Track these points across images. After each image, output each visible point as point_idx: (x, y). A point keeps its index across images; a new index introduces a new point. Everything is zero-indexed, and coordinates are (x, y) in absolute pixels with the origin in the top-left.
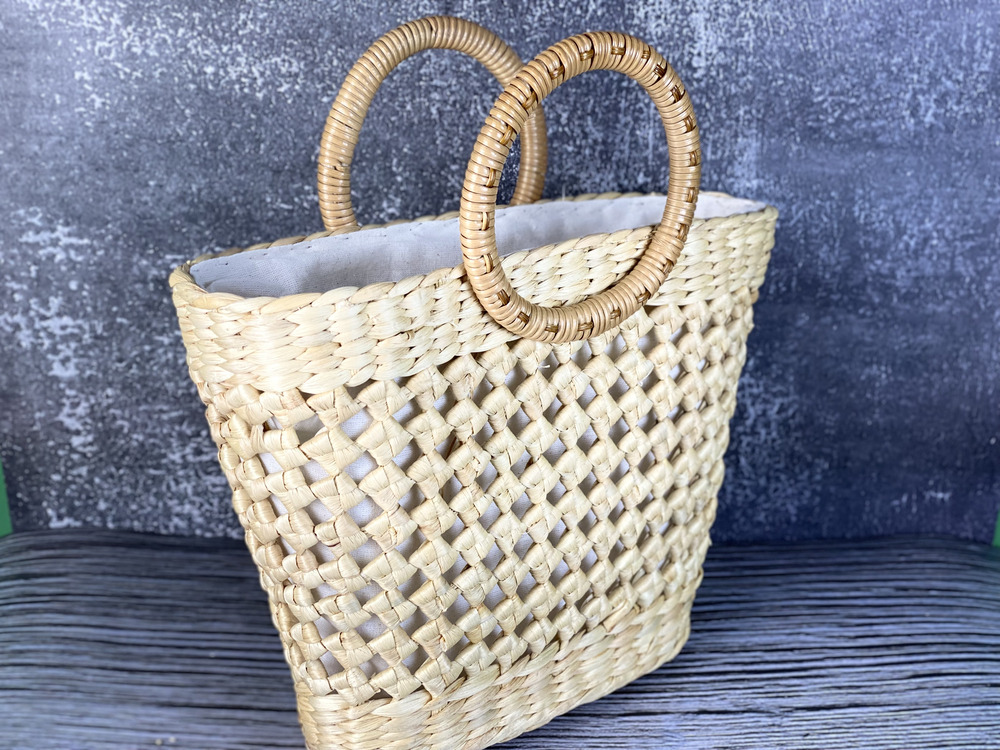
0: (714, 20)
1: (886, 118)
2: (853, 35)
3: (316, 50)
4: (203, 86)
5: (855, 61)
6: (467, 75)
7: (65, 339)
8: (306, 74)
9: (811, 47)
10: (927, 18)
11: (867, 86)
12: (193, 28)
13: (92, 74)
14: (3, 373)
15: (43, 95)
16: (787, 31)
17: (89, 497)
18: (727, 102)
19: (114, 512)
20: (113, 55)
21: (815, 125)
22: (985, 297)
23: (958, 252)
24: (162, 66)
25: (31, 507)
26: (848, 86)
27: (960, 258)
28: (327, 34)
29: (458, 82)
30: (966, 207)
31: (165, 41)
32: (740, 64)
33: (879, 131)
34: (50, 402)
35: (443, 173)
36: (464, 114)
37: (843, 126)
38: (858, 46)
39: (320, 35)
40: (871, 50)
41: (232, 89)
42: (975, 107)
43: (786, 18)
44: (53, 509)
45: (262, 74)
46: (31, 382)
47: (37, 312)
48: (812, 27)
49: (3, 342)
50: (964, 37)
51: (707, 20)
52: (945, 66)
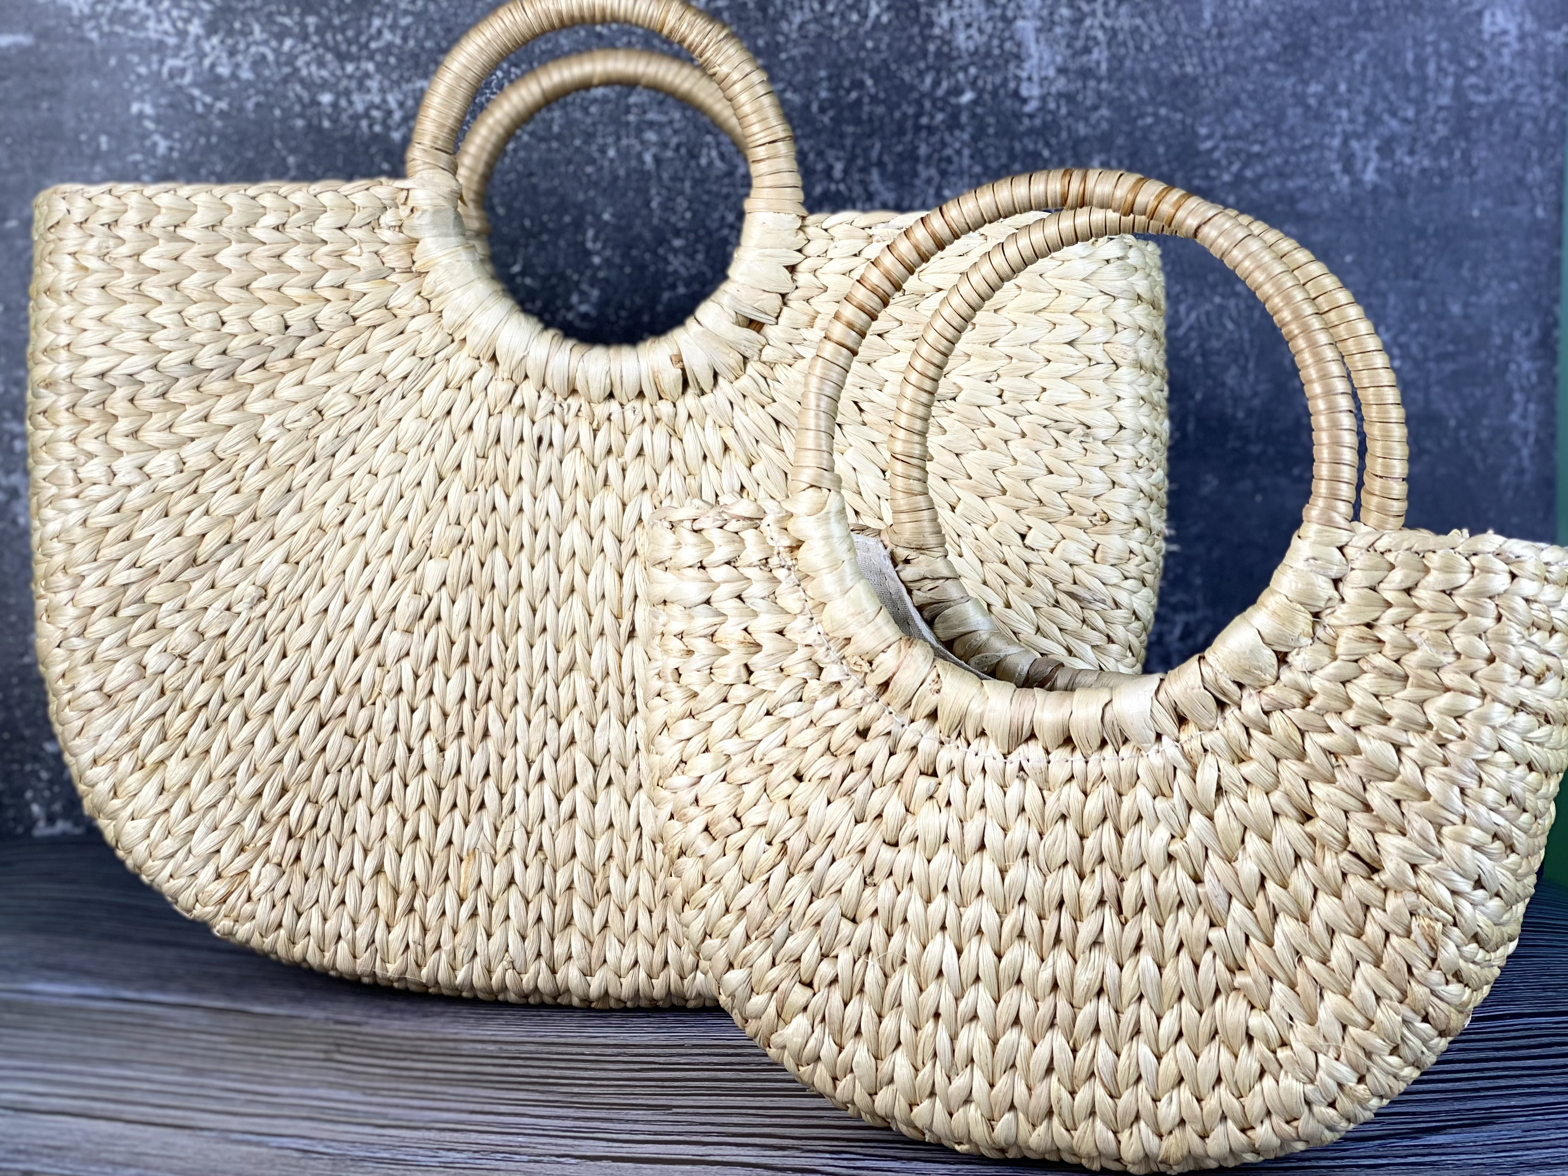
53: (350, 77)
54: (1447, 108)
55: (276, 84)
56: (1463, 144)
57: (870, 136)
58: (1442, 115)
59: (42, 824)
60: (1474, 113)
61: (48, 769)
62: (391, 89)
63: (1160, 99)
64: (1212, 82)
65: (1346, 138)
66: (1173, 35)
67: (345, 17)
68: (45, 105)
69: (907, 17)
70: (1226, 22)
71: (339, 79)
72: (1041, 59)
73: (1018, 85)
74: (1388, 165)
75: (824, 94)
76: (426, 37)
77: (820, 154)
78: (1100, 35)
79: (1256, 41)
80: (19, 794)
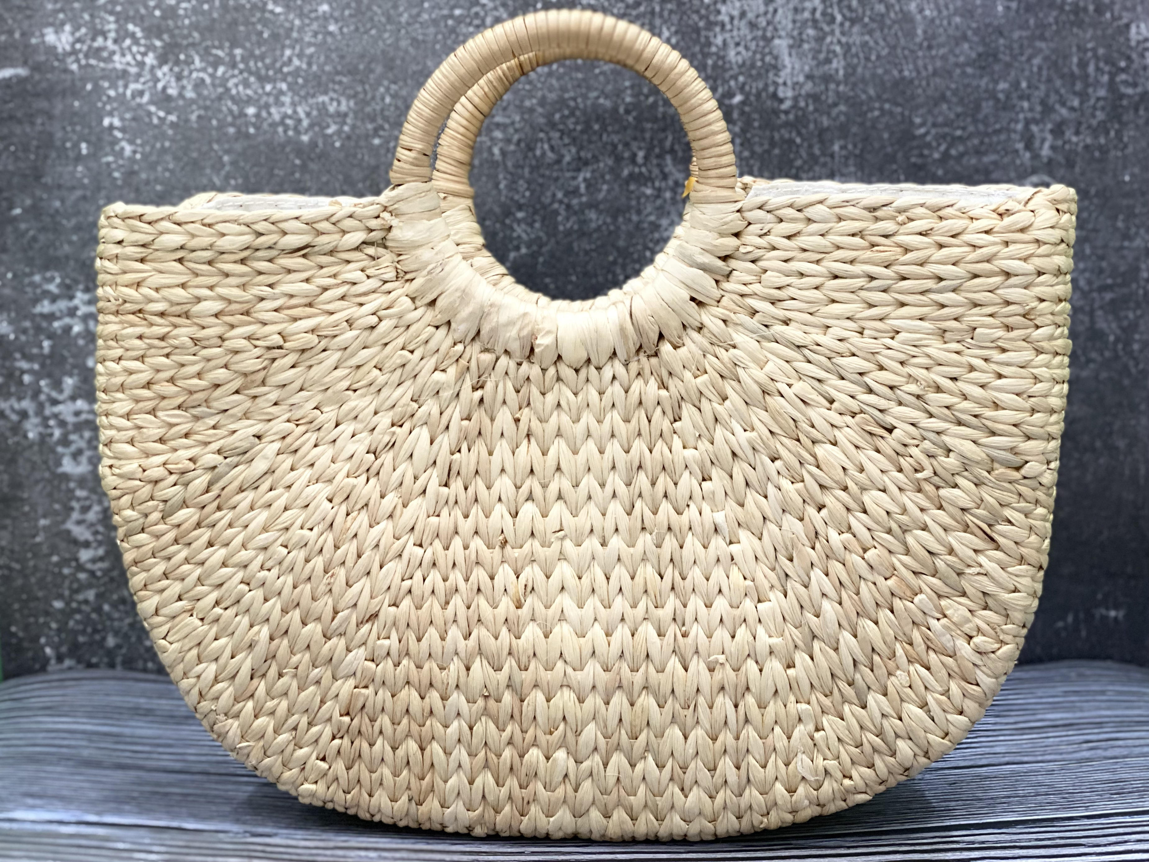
0: (800, 46)
1: (998, 152)
2: (952, 59)
3: (367, 87)
4: (243, 129)
5: (957, 89)
6: (532, 110)
7: (78, 428)
8: (356, 113)
9: (906, 73)
10: (1032, 38)
11: (973, 116)
12: (233, 65)
13: (122, 119)
14: (5, 471)
15: (68, 145)
16: (879, 57)
17: (95, 631)
18: (820, 135)
19: (124, 651)
20: (146, 98)
21: (919, 161)
22: (1135, 359)
23: (1097, 305)
24: (199, 108)
25: (26, 644)
26: (952, 116)
27: (1099, 313)
28: (379, 69)
29: (522, 119)
30: (1100, 252)
31: (203, 80)
32: (831, 94)
33: (991, 167)
34: (57, 506)
35: (508, 221)
36: (530, 154)
37: (952, 162)
38: (958, 71)
39: (372, 71)
40: (973, 76)
41: (276, 132)
42: (1096, 137)
43: (877, 43)
44: (52, 647)
45: (308, 115)
46: (37, 482)
47: (48, 395)
48: (906, 52)
49: (8, 434)
50: (1075, 60)
51: (791, 47)
52: (1057, 92)
53: (268, 94)
54: (1104, 99)
55: (212, 101)
56: (1116, 126)
57: (664, 130)
58: (1101, 103)
59: (53, 662)
60: (1125, 102)
61: (57, 621)
62: (300, 103)
63: (885, 96)
64: (924, 83)
65: (1028, 123)
66: (893, 48)
67: (263, 49)
68: (39, 121)
69: (691, 39)
70: (934, 37)
71: (260, 96)
72: (793, 68)
73: (776, 90)
74: (1060, 143)
75: (628, 99)
76: (325, 63)
77: (627, 145)
78: (838, 49)
79: (957, 51)
80: (36, 639)
